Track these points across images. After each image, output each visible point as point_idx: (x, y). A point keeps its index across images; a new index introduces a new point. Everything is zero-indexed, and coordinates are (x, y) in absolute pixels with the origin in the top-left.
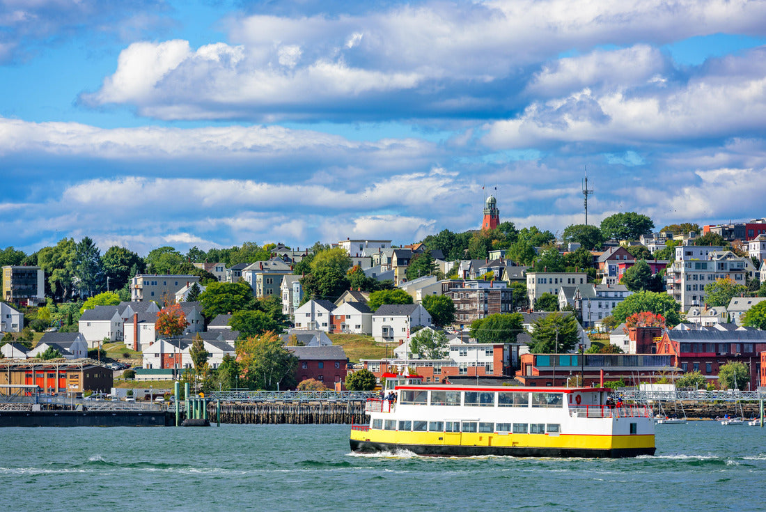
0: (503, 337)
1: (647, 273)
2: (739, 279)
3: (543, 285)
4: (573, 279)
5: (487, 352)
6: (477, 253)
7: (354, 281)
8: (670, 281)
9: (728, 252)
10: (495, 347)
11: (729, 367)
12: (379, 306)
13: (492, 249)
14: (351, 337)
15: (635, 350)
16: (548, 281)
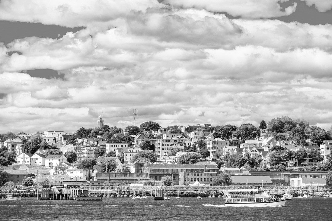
0: (88, 166)
1: (149, 143)
2: (182, 146)
3: (112, 147)
4: (123, 146)
5: (80, 172)
6: (92, 136)
7: (42, 146)
8: (156, 146)
9: (181, 136)
10: (83, 170)
11: (164, 178)
12: (48, 155)
13: (98, 134)
14: (37, 166)
15: (135, 171)
16: (113, 146)
